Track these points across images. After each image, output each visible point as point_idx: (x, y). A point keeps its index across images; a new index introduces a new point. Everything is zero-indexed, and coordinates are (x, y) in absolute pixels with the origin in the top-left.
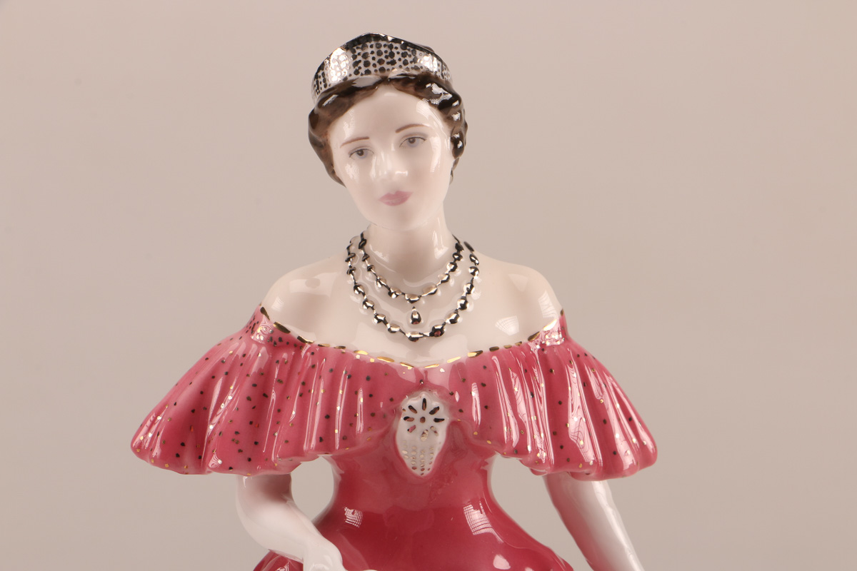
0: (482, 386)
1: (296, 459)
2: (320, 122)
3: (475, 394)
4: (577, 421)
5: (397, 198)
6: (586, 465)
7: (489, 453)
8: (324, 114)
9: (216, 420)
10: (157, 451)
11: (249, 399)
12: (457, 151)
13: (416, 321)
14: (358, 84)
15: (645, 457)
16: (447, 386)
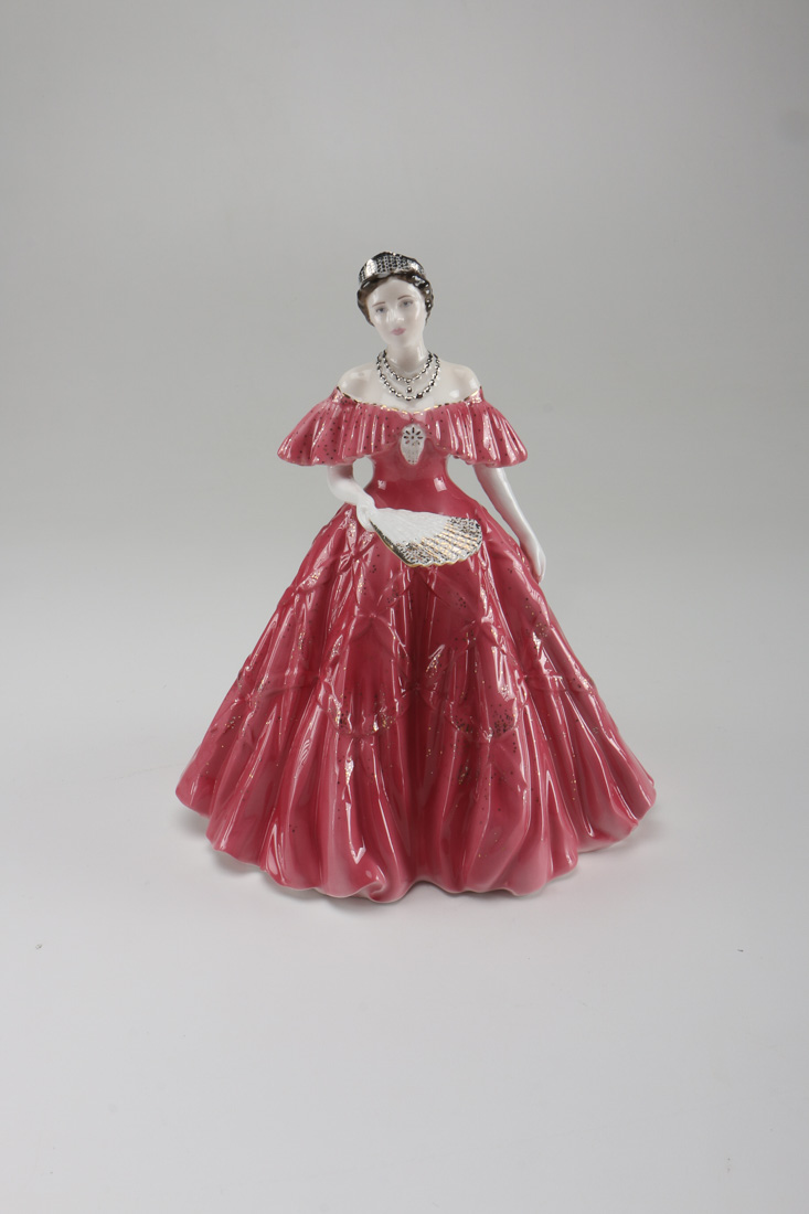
0: (441, 422)
1: (354, 457)
2: (362, 296)
3: (437, 425)
4: (487, 437)
5: (399, 331)
6: (492, 460)
7: (446, 454)
8: (364, 292)
9: (316, 440)
10: (289, 456)
11: (331, 430)
12: (428, 309)
13: (409, 391)
14: (380, 276)
15: (521, 457)
16: (424, 422)
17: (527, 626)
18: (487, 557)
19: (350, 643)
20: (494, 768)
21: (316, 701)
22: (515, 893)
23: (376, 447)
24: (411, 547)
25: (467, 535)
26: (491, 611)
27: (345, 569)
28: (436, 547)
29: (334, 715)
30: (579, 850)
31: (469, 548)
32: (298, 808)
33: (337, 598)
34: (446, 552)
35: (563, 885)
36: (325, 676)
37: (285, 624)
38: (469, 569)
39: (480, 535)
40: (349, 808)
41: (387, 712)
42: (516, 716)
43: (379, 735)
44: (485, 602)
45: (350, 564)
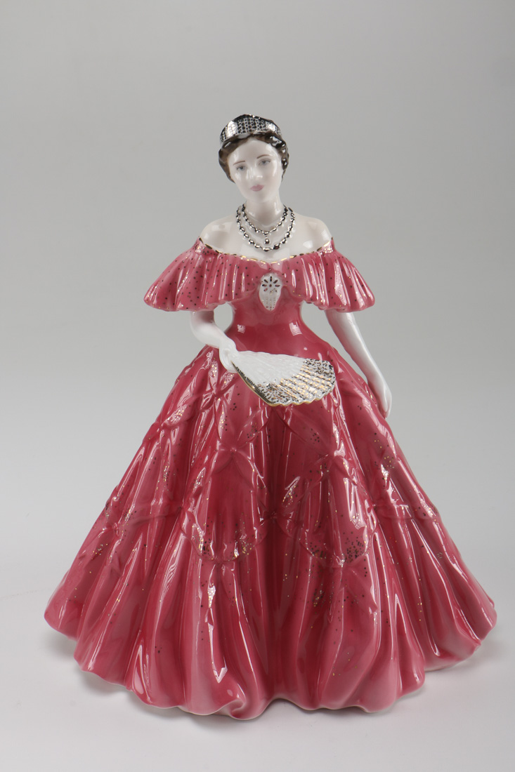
0: (296, 271)
1: (215, 304)
2: (224, 155)
3: (293, 274)
4: (339, 286)
5: (258, 188)
6: (343, 305)
7: (300, 300)
8: (225, 151)
9: (180, 288)
10: (155, 302)
11: (195, 278)
12: (284, 167)
13: (267, 243)
14: (240, 137)
16: (281, 271)
17: (376, 459)
18: (339, 395)
19: (212, 476)
20: (347, 591)
21: (181, 529)
22: (367, 710)
23: (236, 294)
24: (271, 388)
25: (322, 376)
26: (343, 445)
27: (208, 407)
28: (294, 388)
29: (198, 542)
30: (426, 669)
31: (325, 388)
32: (162, 629)
33: (199, 433)
34: (303, 392)
35: (411, 702)
36: (188, 505)
37: (151, 458)
38: (322, 407)
39: (334, 375)
40: (211, 629)
41: (247, 539)
42: (366, 542)
43: (239, 561)
44: (337, 436)
45: (212, 402)
